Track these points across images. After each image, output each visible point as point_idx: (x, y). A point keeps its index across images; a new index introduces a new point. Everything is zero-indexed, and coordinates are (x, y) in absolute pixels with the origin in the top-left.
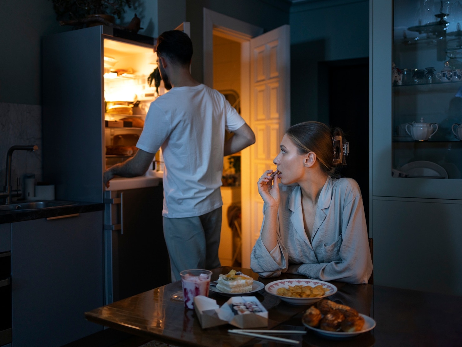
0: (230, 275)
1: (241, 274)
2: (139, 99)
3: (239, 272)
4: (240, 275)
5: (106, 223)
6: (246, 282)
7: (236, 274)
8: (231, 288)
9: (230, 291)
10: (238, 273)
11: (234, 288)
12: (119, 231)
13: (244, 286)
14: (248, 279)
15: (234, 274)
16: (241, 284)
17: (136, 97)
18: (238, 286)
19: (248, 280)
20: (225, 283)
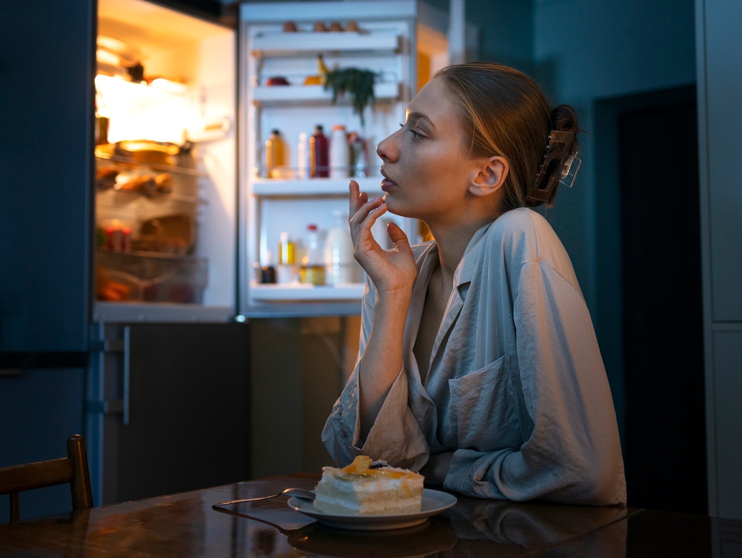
0: (355, 468)
1: (386, 466)
2: (193, 137)
3: (380, 461)
4: (384, 468)
5: (90, 397)
6: (405, 487)
7: (372, 467)
8: (360, 503)
9: (358, 511)
10: (376, 463)
11: (370, 500)
12: (120, 415)
13: (399, 495)
14: (410, 477)
15: (367, 466)
16: (388, 491)
17: (186, 133)
18: (381, 496)
19: (410, 480)
20: (341, 489)
